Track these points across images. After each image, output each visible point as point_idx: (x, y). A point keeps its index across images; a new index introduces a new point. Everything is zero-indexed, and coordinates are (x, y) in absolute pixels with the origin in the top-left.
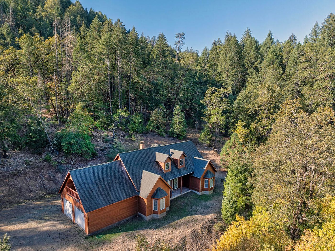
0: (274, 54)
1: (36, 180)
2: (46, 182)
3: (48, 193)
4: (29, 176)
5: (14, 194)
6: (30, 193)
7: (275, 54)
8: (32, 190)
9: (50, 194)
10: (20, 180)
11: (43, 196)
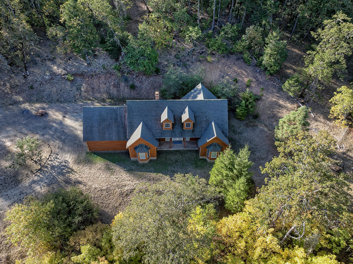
1: (105, 84)
2: (112, 87)
3: (109, 97)
4: (102, 80)
5: (89, 92)
8: (100, 92)
9: (110, 99)
10: (95, 81)
11: (105, 99)
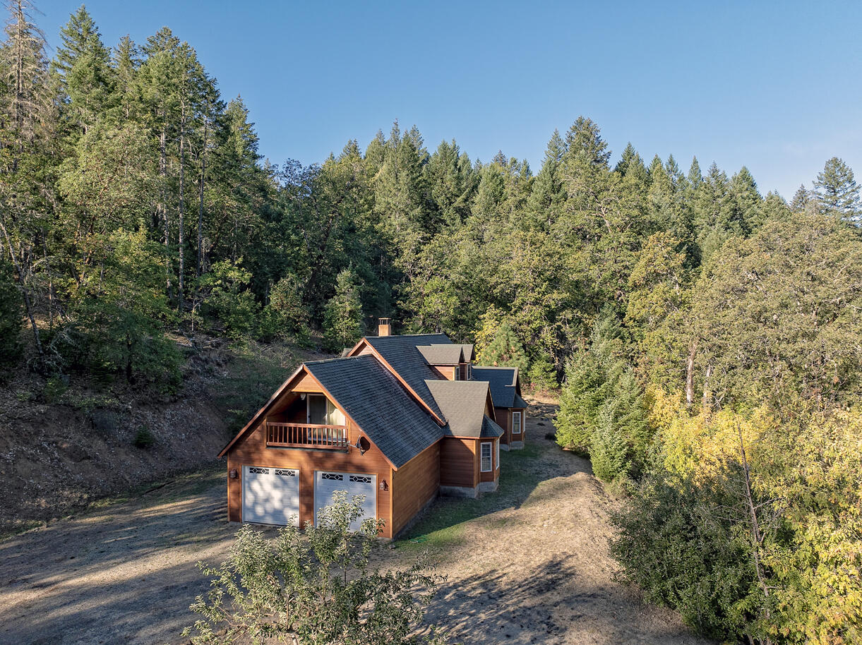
0: (496, 181)
6: (36, 497)
7: (498, 181)
8: (38, 490)
9: (102, 498)
11: (81, 504)
